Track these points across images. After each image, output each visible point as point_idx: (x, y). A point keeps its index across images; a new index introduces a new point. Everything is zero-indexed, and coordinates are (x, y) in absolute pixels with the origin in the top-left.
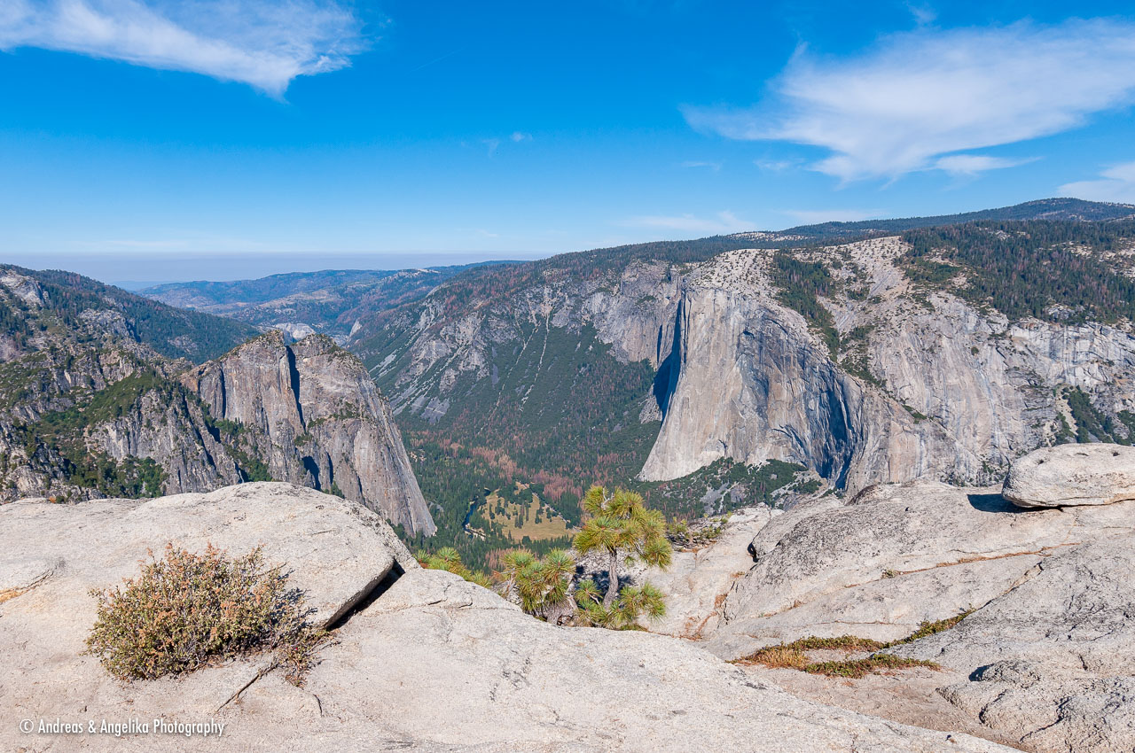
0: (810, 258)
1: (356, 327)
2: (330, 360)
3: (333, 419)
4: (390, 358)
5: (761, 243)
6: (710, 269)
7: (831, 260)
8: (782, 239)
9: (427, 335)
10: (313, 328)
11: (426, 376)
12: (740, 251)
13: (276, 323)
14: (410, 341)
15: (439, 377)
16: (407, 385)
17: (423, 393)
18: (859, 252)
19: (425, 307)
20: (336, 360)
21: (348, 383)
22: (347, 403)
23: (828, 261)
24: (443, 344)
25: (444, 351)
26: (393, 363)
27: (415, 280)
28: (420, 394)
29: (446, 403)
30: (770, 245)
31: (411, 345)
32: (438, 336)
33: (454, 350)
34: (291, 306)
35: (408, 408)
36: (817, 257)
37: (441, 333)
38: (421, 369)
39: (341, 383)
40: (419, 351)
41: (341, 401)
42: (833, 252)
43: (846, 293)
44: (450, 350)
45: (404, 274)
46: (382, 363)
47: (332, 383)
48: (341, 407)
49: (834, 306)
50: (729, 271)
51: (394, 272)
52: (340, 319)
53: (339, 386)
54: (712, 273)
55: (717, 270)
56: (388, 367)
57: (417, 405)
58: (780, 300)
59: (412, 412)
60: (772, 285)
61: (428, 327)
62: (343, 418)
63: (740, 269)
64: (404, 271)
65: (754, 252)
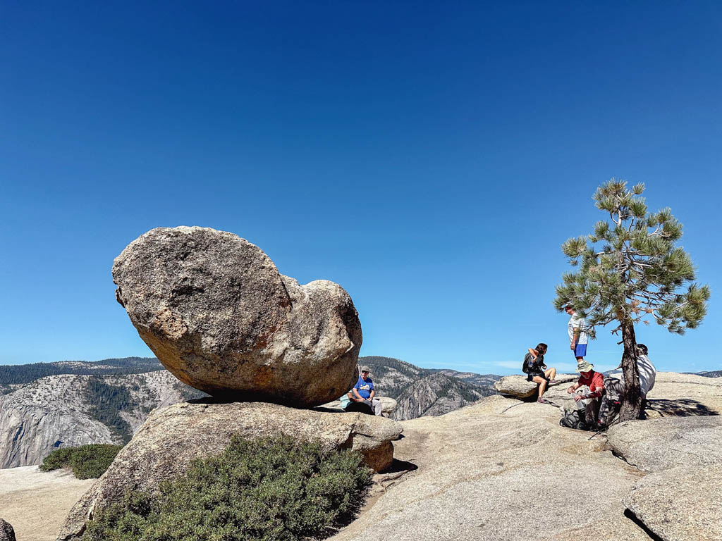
0: (116, 383)
5: (79, 371)
6: (32, 390)
7: (132, 384)
8: (96, 367)
12: (60, 376)
18: (152, 379)
23: (129, 385)
30: (86, 372)
36: (122, 381)
42: (133, 379)
43: (140, 408)
49: (132, 418)
50: (49, 392)
54: (34, 394)
55: (39, 391)
58: (89, 414)
60: (85, 403)
63: (60, 390)
65: (72, 377)
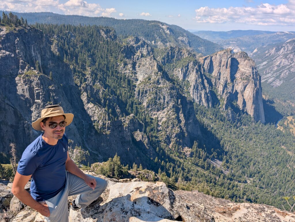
1: (255, 51)
2: (245, 60)
3: (240, 79)
4: (265, 63)
9: (282, 56)
10: (241, 49)
11: (277, 71)
13: (229, 46)
14: (274, 58)
15: (282, 72)
16: (269, 73)
17: (274, 77)
19: (284, 46)
20: (246, 61)
21: (249, 69)
22: (246, 75)
24: (287, 61)
25: (287, 63)
26: (265, 65)
27: (283, 36)
28: (272, 77)
29: (282, 82)
31: (274, 59)
32: (286, 58)
33: (291, 64)
34: (235, 41)
35: (267, 81)
37: (288, 57)
38: (276, 68)
39: (246, 68)
40: (277, 62)
41: (244, 74)
44: (289, 64)
45: (279, 33)
46: (261, 64)
47: (243, 68)
48: (244, 76)
51: (275, 32)
52: (250, 47)
53: (245, 69)
56: (263, 66)
57: (270, 80)
59: (268, 82)
61: (283, 54)
62: (244, 79)
64: (279, 32)
